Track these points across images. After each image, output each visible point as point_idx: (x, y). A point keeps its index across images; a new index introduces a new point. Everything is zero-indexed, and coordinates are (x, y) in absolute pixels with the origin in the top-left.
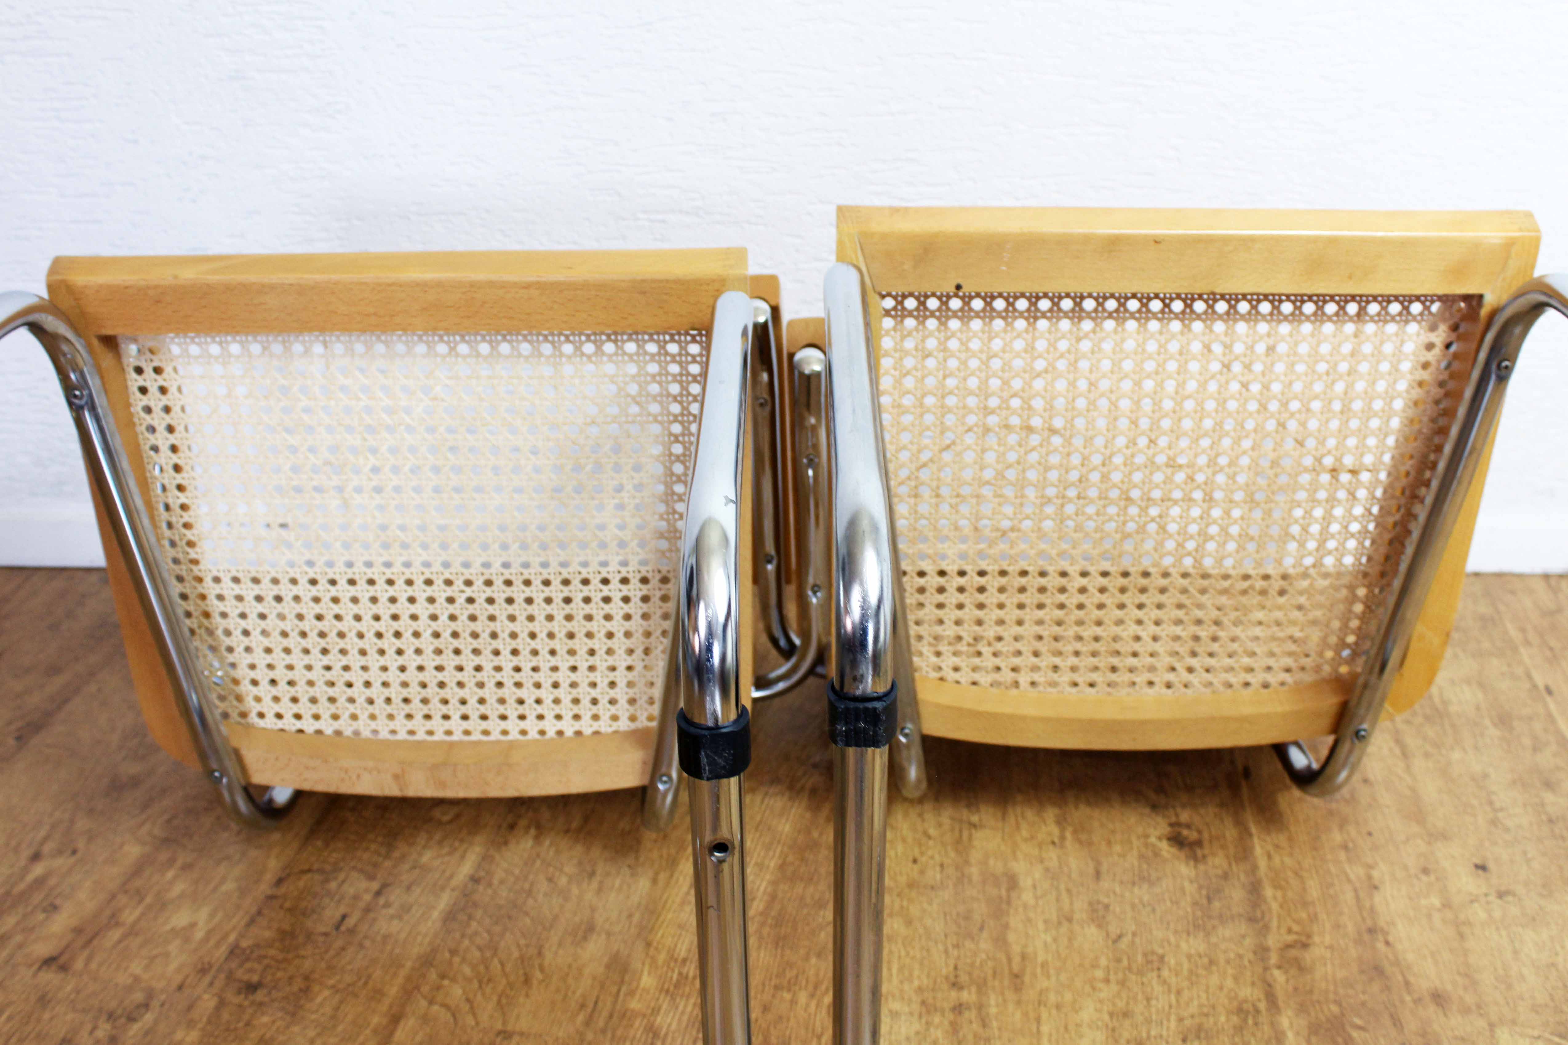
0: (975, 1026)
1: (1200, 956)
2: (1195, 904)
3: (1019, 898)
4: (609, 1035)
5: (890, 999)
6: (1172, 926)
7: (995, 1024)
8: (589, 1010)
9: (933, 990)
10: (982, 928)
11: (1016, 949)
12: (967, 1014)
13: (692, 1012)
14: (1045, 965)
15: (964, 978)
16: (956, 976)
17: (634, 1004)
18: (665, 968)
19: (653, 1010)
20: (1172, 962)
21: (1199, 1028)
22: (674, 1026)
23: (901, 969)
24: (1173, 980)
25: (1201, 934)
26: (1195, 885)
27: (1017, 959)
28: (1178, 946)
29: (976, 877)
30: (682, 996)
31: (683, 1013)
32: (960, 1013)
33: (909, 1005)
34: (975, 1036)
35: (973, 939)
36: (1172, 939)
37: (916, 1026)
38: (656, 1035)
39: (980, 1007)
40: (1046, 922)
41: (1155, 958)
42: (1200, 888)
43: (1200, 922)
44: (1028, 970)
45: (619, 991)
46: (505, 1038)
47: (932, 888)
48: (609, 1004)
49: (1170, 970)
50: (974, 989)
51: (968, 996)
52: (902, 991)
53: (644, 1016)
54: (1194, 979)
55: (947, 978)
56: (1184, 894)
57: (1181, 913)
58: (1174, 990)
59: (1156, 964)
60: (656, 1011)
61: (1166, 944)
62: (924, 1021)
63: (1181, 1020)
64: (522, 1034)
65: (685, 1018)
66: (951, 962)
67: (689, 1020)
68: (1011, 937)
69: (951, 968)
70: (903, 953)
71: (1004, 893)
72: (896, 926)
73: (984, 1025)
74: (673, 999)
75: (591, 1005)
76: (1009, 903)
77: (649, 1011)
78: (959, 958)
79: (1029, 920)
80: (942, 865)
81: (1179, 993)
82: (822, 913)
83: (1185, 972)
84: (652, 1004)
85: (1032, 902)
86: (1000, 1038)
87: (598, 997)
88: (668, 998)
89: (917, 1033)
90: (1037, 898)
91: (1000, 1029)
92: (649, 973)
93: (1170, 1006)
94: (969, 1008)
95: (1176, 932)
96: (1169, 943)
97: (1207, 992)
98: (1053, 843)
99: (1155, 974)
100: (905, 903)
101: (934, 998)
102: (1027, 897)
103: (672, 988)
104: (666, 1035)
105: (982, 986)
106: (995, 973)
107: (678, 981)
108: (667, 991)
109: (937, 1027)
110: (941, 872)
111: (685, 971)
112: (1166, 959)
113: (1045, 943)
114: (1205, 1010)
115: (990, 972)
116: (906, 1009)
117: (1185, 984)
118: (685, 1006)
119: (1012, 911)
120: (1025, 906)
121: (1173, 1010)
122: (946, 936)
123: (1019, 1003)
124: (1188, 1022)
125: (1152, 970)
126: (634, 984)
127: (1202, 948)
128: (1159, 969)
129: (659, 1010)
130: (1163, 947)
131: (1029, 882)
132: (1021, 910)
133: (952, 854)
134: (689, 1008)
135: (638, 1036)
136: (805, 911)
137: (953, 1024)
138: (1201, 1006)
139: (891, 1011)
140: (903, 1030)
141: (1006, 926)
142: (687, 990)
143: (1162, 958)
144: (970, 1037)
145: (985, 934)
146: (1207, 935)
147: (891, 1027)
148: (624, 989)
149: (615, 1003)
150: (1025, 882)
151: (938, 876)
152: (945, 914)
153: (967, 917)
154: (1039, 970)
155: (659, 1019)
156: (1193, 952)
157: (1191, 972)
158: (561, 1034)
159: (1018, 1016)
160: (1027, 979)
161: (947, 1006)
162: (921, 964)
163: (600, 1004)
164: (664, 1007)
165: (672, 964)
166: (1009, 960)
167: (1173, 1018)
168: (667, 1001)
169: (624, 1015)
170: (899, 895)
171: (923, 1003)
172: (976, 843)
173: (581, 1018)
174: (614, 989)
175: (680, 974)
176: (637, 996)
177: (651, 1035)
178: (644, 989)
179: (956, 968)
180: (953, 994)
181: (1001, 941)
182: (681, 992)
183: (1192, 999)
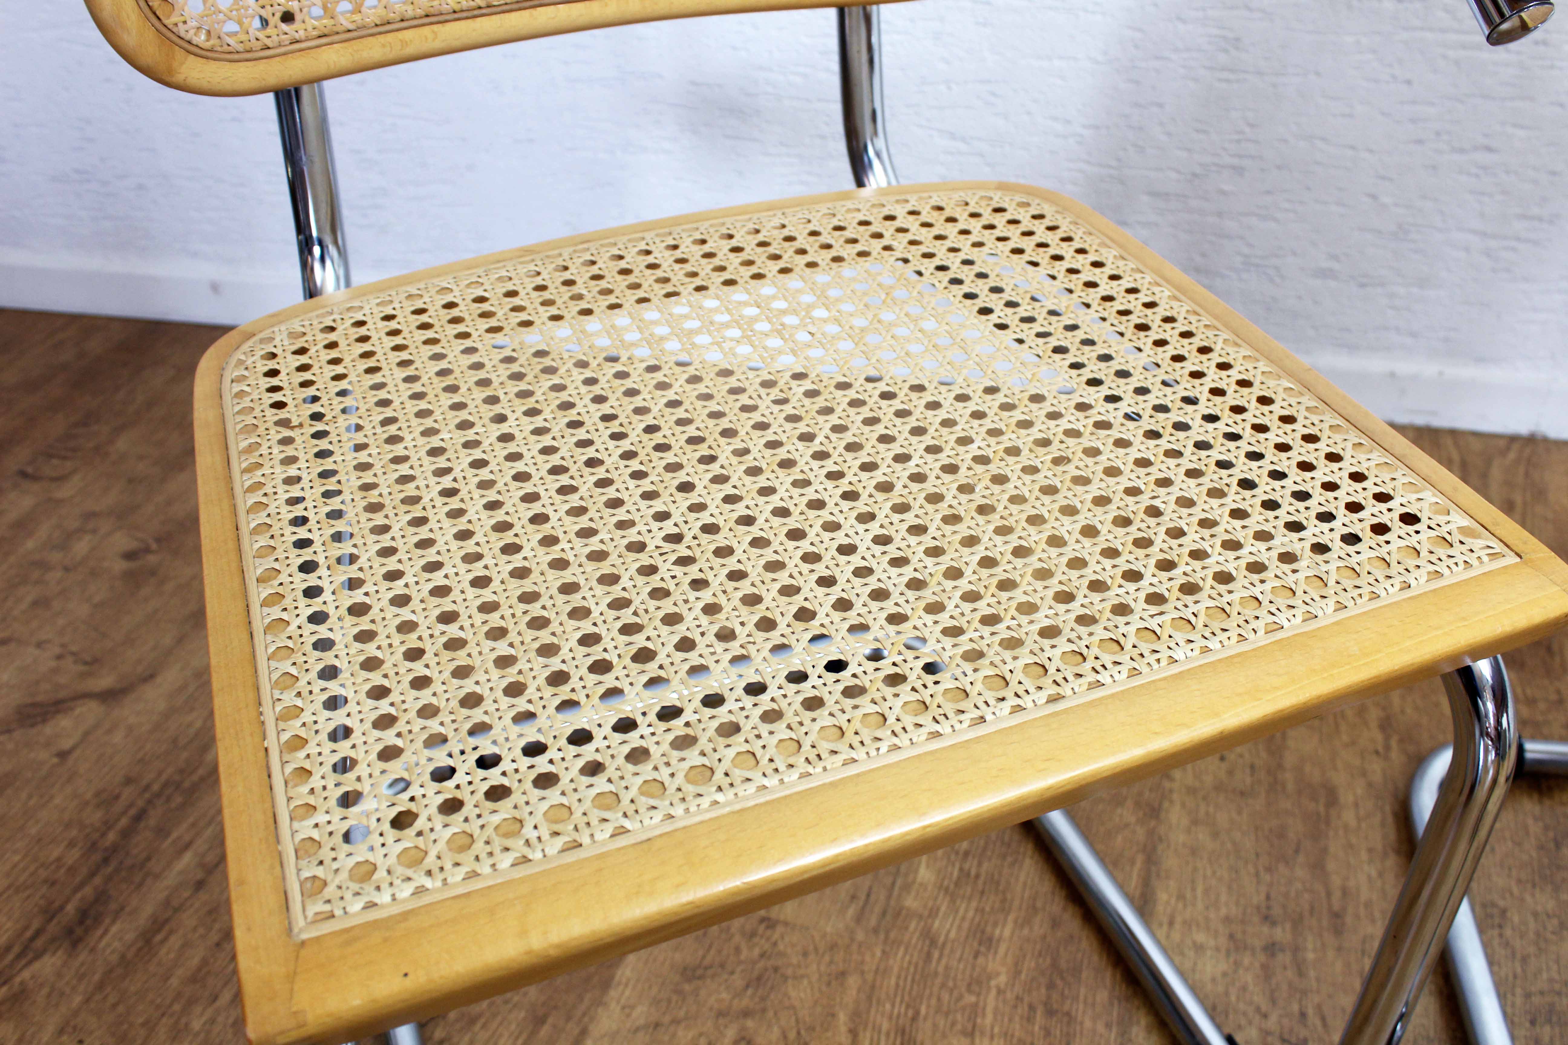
0: (1290, 974)
1: (1548, 916)
2: (1541, 847)
3: (1339, 817)
4: (882, 936)
5: (1194, 928)
6: (1514, 873)
7: (1312, 974)
8: (861, 903)
9: (1243, 922)
10: (1297, 851)
11: (1336, 881)
12: (1280, 957)
13: (973, 919)
14: (1368, 904)
15: (1277, 911)
16: (1268, 908)
17: (910, 902)
18: (944, 863)
19: (931, 910)
20: (1516, 919)
21: (1551, 1010)
22: (953, 935)
23: (1207, 891)
24: (1517, 943)
25: (1549, 888)
26: (1541, 824)
27: (1337, 895)
28: (1522, 900)
29: (1290, 786)
30: (963, 897)
31: (963, 919)
32: (1273, 955)
33: (1216, 938)
34: (1290, 985)
35: (1287, 863)
36: (1515, 890)
37: (1223, 966)
38: (933, 942)
39: (1296, 950)
40: (1370, 850)
41: (1495, 911)
42: (1546, 828)
43: (1548, 872)
44: (1350, 910)
45: (894, 883)
46: (768, 927)
47: (1242, 794)
48: (882, 898)
49: (1513, 929)
50: (1288, 926)
51: (1281, 934)
52: (1207, 919)
53: (921, 917)
54: (1543, 945)
55: (1258, 908)
56: (1527, 833)
57: (1525, 857)
58: (1518, 956)
59: (1497, 921)
60: (933, 913)
61: (1507, 895)
62: (1231, 960)
63: (1528, 996)
64: (786, 924)
65: (966, 925)
66: (1263, 889)
67: (969, 929)
68: (1331, 866)
69: (1263, 896)
70: (1209, 873)
71: (1321, 809)
72: (1201, 836)
73: (1301, 974)
74: (953, 901)
75: (863, 897)
76: (1328, 823)
77: (926, 913)
78: (1271, 885)
79: (1351, 846)
80: (1252, 767)
81: (1524, 960)
82: (1119, 811)
83: (1531, 935)
84: (930, 904)
85: (1353, 823)
86: (1318, 992)
87: (870, 888)
88: (948, 898)
89: (1225, 974)
90: (1359, 819)
91: (1318, 980)
92: (928, 866)
93: (1515, 976)
94: (1282, 950)
95: (1519, 881)
96: (1512, 894)
97: (1557, 962)
98: (1377, 752)
99: (1496, 932)
100: (1211, 810)
101: (1244, 932)
102: (1349, 816)
103: (952, 886)
104: (944, 944)
105: (1297, 923)
106: (1312, 909)
107: (959, 878)
108: (947, 890)
109: (1247, 969)
110: (1252, 775)
111: (966, 866)
112: (1509, 914)
113: (1369, 877)
114: (1557, 987)
115: (1307, 907)
116: (1212, 943)
117: (1532, 950)
118: (966, 911)
119: (1331, 833)
120: (1346, 828)
121: (1518, 982)
122: (1257, 855)
123: (1339, 949)
124: (1536, 1000)
125: (1493, 927)
126: (910, 878)
127: (1551, 905)
128: (1500, 926)
129: (938, 909)
130: (1504, 898)
131: (1351, 799)
132: (1341, 832)
133: (1264, 755)
134: (971, 914)
135: (914, 941)
136: (1101, 807)
137: (1264, 967)
138: (1551, 980)
139: (1194, 943)
140: (1209, 969)
141: (1325, 851)
142: (969, 889)
143: (1504, 912)
144: (1285, 987)
145: (1301, 858)
146: (1556, 889)
147: (1195, 964)
148: (899, 882)
149: (889, 897)
150: (1346, 797)
151: (1248, 780)
152: (1257, 829)
153: (1281, 835)
154: (1362, 911)
155: (937, 923)
156: (1539, 908)
157: (1538, 934)
158: (829, 929)
159: (1339, 966)
160: (1349, 919)
161: (1258, 943)
162: (1229, 888)
163: (873, 897)
164: (943, 909)
165: (953, 857)
166: (1329, 894)
167: (1518, 991)
168: (946, 904)
169: (898, 914)
170: (1205, 798)
171: (1231, 937)
172: (1291, 743)
173: (851, 912)
174: (888, 881)
175: (961, 869)
176: (913, 893)
177: (927, 942)
178: (921, 884)
179: (1268, 897)
180: (1265, 929)
181: (1318, 867)
182: (961, 892)
183: (1540, 971)
